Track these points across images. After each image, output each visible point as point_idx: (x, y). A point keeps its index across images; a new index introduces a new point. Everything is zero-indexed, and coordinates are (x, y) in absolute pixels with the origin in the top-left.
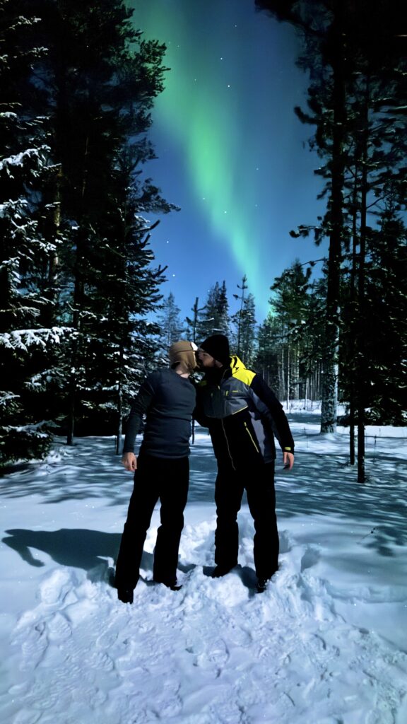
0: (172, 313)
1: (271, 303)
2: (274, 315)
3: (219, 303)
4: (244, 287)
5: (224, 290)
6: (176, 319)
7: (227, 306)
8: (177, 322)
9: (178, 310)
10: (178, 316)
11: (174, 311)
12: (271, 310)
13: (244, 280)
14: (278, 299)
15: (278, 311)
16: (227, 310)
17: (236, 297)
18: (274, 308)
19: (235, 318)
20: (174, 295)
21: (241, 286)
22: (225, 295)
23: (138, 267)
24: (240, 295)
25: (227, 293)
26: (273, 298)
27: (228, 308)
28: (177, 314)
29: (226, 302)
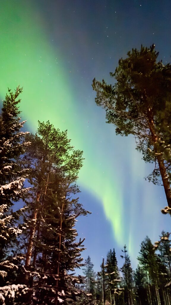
0: (89, 267)
1: (139, 259)
2: (141, 266)
3: (112, 260)
4: (125, 251)
5: (114, 254)
6: (92, 271)
7: (117, 262)
8: (92, 272)
9: (92, 265)
10: (93, 269)
11: (91, 266)
12: (139, 263)
13: (125, 247)
14: (142, 257)
15: (142, 264)
16: (117, 264)
17: (122, 257)
18: (140, 262)
19: (123, 269)
20: (90, 257)
21: (124, 251)
22: (115, 256)
23: (70, 242)
24: (124, 256)
25: (116, 255)
26: (139, 257)
27: (117, 263)
28: (92, 267)
29: (116, 260)
